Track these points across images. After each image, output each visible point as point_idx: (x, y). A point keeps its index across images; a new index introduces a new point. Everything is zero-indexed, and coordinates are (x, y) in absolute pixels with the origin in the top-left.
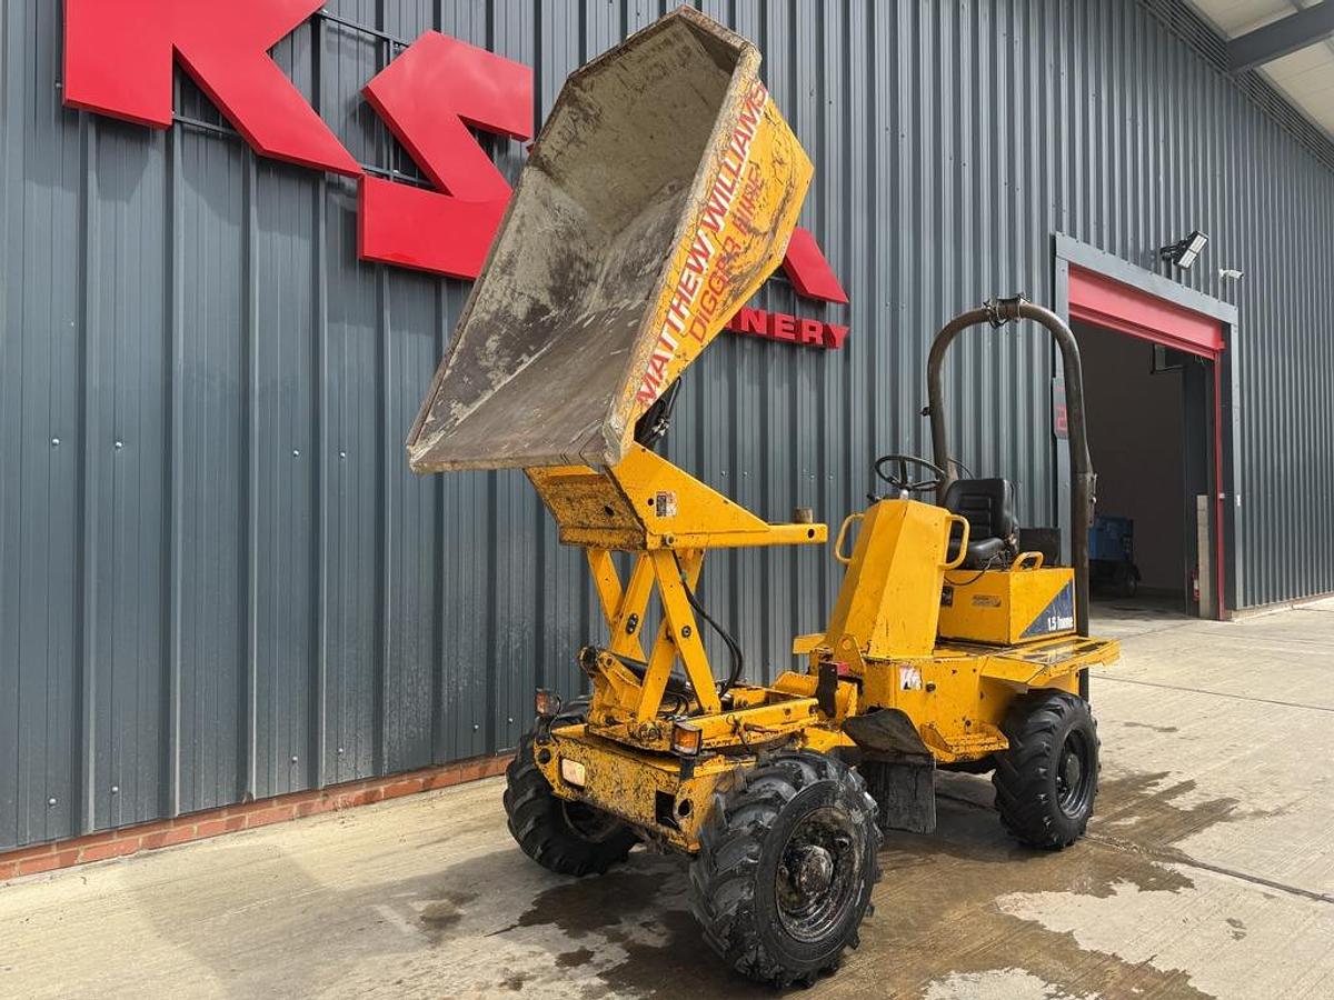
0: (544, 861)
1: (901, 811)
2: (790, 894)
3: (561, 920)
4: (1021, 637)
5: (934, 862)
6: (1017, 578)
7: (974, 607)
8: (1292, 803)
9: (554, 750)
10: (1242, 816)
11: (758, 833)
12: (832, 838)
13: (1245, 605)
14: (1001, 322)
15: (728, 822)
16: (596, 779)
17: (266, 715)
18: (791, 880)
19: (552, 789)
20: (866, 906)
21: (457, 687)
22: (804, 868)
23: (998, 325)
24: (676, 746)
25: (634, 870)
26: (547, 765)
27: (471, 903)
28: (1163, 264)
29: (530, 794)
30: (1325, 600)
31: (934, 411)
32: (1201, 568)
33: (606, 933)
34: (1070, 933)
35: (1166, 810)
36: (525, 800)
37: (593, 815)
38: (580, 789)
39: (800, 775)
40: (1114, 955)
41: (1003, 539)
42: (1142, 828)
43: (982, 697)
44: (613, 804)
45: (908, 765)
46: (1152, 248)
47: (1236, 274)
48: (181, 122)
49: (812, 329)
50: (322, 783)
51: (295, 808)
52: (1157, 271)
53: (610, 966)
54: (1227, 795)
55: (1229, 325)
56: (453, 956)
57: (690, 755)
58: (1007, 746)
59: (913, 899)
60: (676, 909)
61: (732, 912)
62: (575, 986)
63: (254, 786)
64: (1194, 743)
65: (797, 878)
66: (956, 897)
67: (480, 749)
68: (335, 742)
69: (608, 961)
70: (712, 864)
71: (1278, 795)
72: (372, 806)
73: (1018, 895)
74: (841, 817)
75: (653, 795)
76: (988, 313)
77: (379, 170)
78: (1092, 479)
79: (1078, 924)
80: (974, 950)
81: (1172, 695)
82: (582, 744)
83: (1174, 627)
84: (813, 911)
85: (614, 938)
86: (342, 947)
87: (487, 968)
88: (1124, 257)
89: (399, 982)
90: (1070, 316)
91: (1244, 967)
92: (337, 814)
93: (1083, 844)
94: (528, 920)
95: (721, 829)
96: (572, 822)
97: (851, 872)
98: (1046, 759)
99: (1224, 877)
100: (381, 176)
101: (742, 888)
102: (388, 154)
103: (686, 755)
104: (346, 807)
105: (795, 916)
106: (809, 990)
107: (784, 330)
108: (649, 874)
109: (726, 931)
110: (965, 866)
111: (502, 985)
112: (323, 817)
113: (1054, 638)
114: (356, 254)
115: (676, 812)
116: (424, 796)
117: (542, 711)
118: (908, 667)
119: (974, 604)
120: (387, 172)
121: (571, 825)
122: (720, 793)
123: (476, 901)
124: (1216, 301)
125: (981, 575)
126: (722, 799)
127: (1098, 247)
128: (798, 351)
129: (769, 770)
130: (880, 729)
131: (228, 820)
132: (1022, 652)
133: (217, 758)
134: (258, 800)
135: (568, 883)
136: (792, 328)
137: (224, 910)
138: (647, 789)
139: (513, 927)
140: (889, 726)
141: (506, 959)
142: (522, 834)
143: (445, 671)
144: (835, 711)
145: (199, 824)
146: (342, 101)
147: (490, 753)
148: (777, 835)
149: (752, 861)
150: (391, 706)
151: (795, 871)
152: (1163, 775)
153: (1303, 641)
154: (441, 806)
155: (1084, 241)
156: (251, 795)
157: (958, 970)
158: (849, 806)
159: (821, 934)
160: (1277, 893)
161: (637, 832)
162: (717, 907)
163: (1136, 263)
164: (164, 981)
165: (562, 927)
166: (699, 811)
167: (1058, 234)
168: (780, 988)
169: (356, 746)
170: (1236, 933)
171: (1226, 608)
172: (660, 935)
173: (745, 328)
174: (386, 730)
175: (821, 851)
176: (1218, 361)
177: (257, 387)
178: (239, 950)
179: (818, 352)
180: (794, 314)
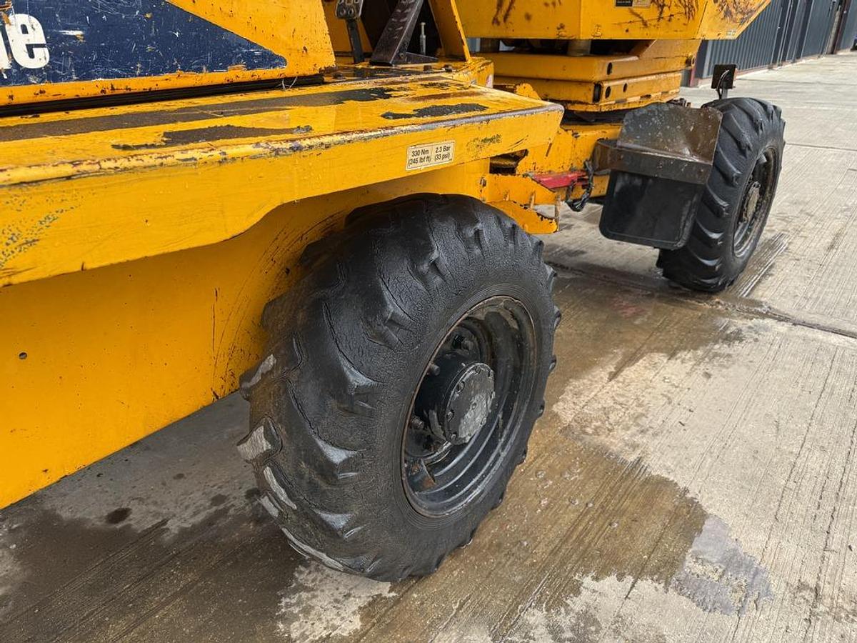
13: (708, 75)
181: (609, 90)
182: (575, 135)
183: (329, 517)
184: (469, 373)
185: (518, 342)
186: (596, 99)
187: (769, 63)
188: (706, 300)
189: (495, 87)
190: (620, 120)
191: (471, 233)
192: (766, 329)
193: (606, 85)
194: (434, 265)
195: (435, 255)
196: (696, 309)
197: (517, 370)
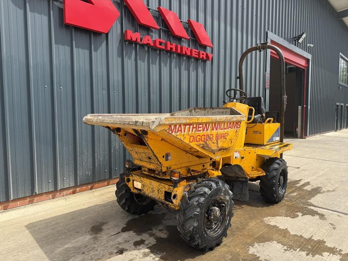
0: (128, 211)
1: (237, 195)
2: (207, 222)
3: (134, 230)
4: (267, 143)
5: (243, 208)
6: (266, 126)
7: (253, 134)
8: (336, 188)
9: (131, 178)
10: (324, 192)
11: (199, 205)
12: (220, 204)
13: (309, 135)
14: (262, 50)
15: (189, 201)
16: (145, 187)
17: (40, 168)
18: (208, 218)
19: (131, 190)
20: (229, 225)
21: (100, 159)
22: (212, 214)
23: (260, 51)
24: (172, 178)
25: (155, 213)
26: (129, 183)
27: (106, 225)
28: (294, 42)
29: (124, 192)
30: (328, 133)
31: (240, 77)
32: (298, 125)
33: (149, 234)
34: (286, 229)
35: (303, 190)
36: (122, 194)
37: (143, 197)
38: (140, 190)
39: (211, 186)
40: (301, 236)
41: (261, 114)
42: (298, 196)
43: (257, 160)
44: (151, 195)
45: (240, 181)
46: (292, 37)
47: (312, 46)
49: (203, 54)
50: (59, 188)
51: (51, 196)
52: (293, 44)
53: (150, 245)
54: (319, 186)
55: (309, 59)
56: (101, 243)
57: (177, 180)
58: (265, 174)
59: (239, 219)
60: (169, 225)
61: (191, 229)
62: (140, 252)
63: (37, 190)
64: (305, 171)
65: (210, 217)
66: (251, 218)
67: (107, 177)
68: (63, 175)
69: (150, 243)
70: (184, 214)
71: (332, 186)
72: (75, 194)
73: (269, 218)
74: (223, 198)
75: (164, 192)
76: (258, 47)
78: (286, 97)
79: (288, 226)
80: (260, 235)
81: (296, 158)
82: (140, 176)
83: (291, 141)
84: (214, 227)
85: (151, 235)
86: (65, 241)
87: (112, 247)
88: (285, 39)
89: (83, 253)
90: (270, 56)
91: (339, 238)
92: (64, 197)
93: (283, 201)
94: (124, 230)
95: (187, 203)
96: (137, 199)
97: (225, 214)
98: (276, 178)
101: (194, 222)
103: (175, 180)
104: (67, 195)
105: (209, 229)
106: (213, 251)
107: (195, 54)
108: (160, 214)
109: (189, 235)
110: (252, 209)
111: (117, 253)
112: (60, 198)
113: (274, 143)
114: (63, 22)
115: (172, 198)
116: (91, 191)
117: (127, 166)
118: (236, 152)
119: (253, 133)
121: (136, 200)
122: (186, 191)
123: (107, 224)
124: (307, 53)
125: (256, 125)
126: (187, 193)
127: (278, 36)
128: (199, 61)
129: (202, 184)
130: (233, 171)
131: (29, 200)
132: (268, 147)
133: (24, 182)
134: (38, 194)
135: (136, 217)
136: (197, 54)
138: (162, 190)
139: (120, 232)
140: (235, 170)
141: (118, 244)
142: (122, 203)
143: (96, 155)
144: (215, 165)
145: (20, 202)
147: (110, 178)
148: (205, 204)
149: (198, 213)
150: (79, 165)
151: (209, 215)
152: (300, 180)
153: (325, 144)
154: (96, 194)
155: (275, 34)
156: (36, 193)
157: (257, 242)
158: (225, 195)
159: (217, 234)
160: (341, 215)
161: (157, 202)
162: (185, 227)
163: (288, 41)
164: (5, 256)
165: (135, 232)
166: (179, 197)
167: (268, 31)
168: (205, 250)
169: (69, 177)
170: (333, 227)
171: (305, 136)
172: (165, 234)
173: (184, 53)
174: (78, 172)
175: (217, 208)
176: (306, 69)
177: (32, 64)
178: (31, 244)
179: (204, 61)
180: (198, 50)
187: (334, 130)
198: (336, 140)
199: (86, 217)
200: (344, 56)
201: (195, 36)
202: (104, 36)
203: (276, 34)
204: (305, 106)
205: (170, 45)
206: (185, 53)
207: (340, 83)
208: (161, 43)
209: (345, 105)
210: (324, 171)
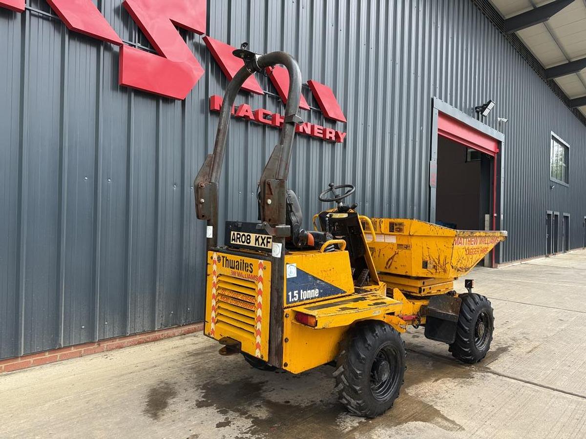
8: (536, 347)
13: (503, 261)
17: (69, 306)
27: (172, 397)
28: (476, 114)
30: (535, 260)
33: (238, 411)
46: (472, 107)
47: (505, 120)
48: (30, 10)
49: (331, 133)
50: (97, 339)
51: (83, 351)
52: (474, 117)
54: (508, 344)
55: (501, 142)
56: (163, 424)
63: (62, 340)
68: (103, 319)
71: (529, 344)
72: (121, 349)
77: (130, 42)
80: (410, 416)
85: (242, 413)
86: (108, 420)
88: (461, 109)
90: (438, 134)
91: (529, 423)
92: (103, 354)
94: (200, 405)
99: (513, 381)
100: (132, 45)
102: (135, 35)
104: (108, 350)
107: (318, 133)
112: (96, 355)
114: (118, 83)
120: (135, 44)
123: (174, 396)
127: (451, 105)
128: (324, 143)
131: (49, 357)
133: (43, 327)
134: (64, 347)
136: (322, 132)
137: (46, 402)
145: (34, 359)
146: (113, 8)
153: (528, 277)
154: (154, 350)
155: (445, 102)
156: (61, 345)
163: (465, 113)
167: (435, 98)
169: (114, 321)
171: (496, 262)
176: (496, 157)
177: (67, 145)
178: (54, 423)
179: (332, 143)
180: (323, 126)
181: (424, 290)
182: (414, 303)
183: (355, 387)
184: (383, 363)
185: (395, 358)
186: (420, 292)
187: (545, 254)
188: (468, 366)
189: (387, 296)
190: (428, 299)
191: (384, 328)
192: (488, 376)
193: (423, 288)
194: (376, 334)
195: (377, 332)
196: (464, 369)
197: (396, 367)
198: (545, 271)
199: (140, 384)
200: (557, 137)
201: (318, 105)
202: (178, 103)
203: (447, 102)
204: (495, 215)
205: (280, 118)
206: (302, 131)
207: (553, 179)
208: (266, 116)
209: (561, 213)
210: (519, 320)
